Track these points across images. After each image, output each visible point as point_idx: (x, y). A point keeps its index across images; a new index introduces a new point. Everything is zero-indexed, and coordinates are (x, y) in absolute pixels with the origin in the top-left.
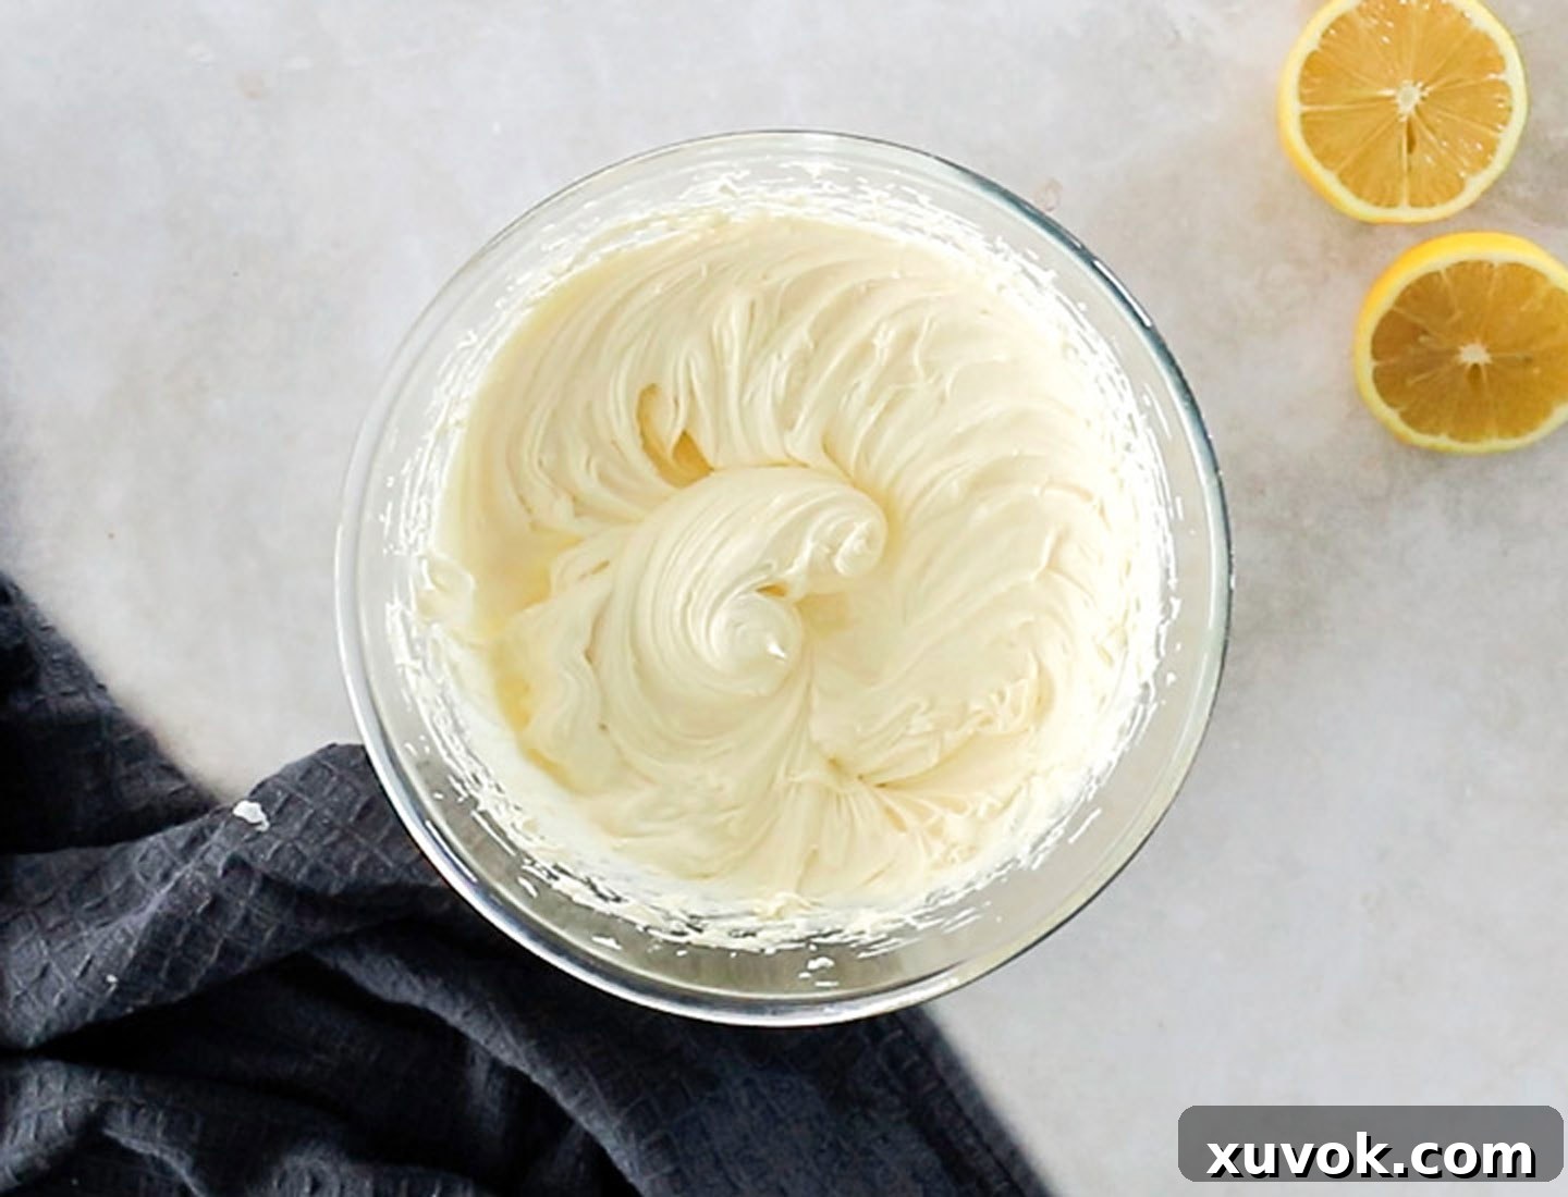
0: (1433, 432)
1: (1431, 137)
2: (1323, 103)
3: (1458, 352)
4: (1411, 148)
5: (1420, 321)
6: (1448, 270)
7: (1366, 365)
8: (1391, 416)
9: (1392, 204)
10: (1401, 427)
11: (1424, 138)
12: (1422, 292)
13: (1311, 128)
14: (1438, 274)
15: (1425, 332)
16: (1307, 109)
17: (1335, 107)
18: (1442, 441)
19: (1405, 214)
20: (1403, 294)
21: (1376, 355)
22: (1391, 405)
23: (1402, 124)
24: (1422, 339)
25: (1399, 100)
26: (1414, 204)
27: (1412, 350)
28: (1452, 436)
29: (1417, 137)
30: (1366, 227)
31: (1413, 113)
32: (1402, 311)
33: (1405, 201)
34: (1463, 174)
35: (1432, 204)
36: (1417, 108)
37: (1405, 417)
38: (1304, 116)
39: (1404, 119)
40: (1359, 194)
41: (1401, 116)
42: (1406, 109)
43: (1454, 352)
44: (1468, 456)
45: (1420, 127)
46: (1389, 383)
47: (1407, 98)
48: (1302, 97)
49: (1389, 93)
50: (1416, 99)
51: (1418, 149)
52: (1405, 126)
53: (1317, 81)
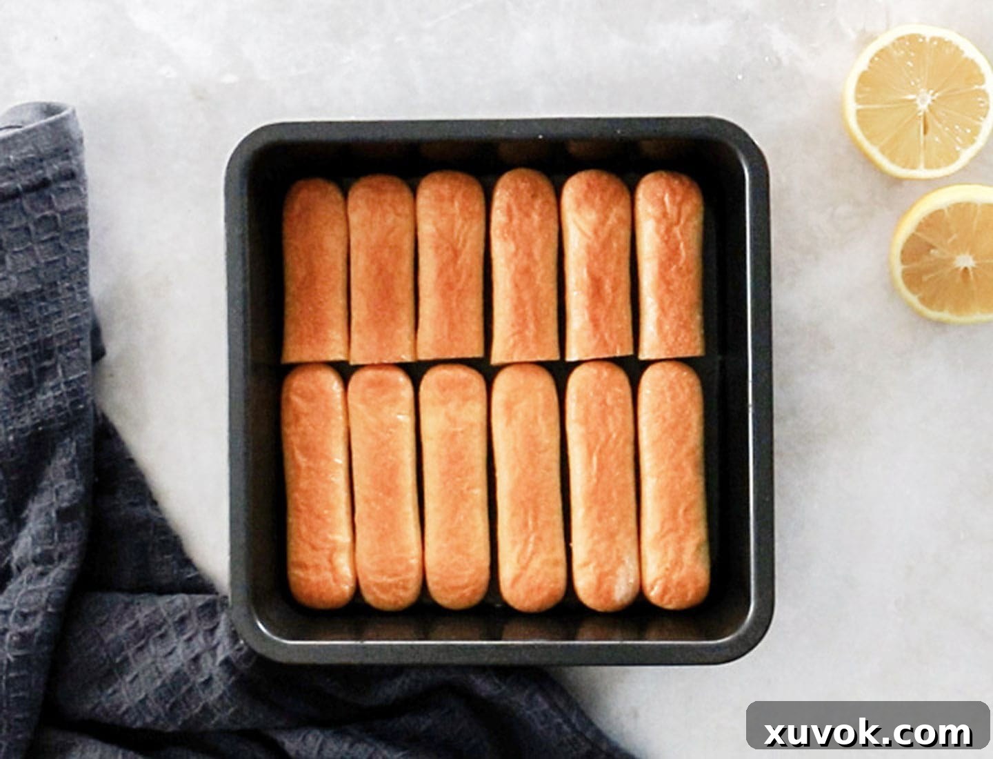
0: (941, 310)
1: (938, 125)
2: (868, 103)
3: (955, 260)
4: (925, 132)
5: (930, 240)
6: (949, 208)
7: (897, 267)
8: (914, 299)
9: (913, 168)
10: (919, 306)
11: (934, 125)
12: (933, 222)
13: (862, 118)
14: (943, 211)
15: (934, 248)
16: (860, 107)
17: (877, 106)
18: (946, 315)
19: (922, 173)
20: (920, 224)
21: (903, 261)
22: (914, 293)
23: (920, 117)
24: (932, 251)
25: (918, 102)
26: (928, 166)
27: (926, 258)
28: (952, 313)
29: (930, 126)
30: (897, 181)
31: (927, 111)
32: (919, 234)
33: (922, 166)
34: (958, 148)
35: (939, 167)
36: (929, 106)
37: (923, 300)
38: (858, 111)
39: (921, 114)
40: (893, 160)
41: (920, 111)
42: (923, 107)
43: (952, 260)
44: (963, 325)
45: (930, 117)
46: (913, 279)
47: (923, 100)
48: (858, 100)
49: (911, 97)
50: (929, 101)
51: (930, 132)
52: (922, 118)
53: (868, 89)
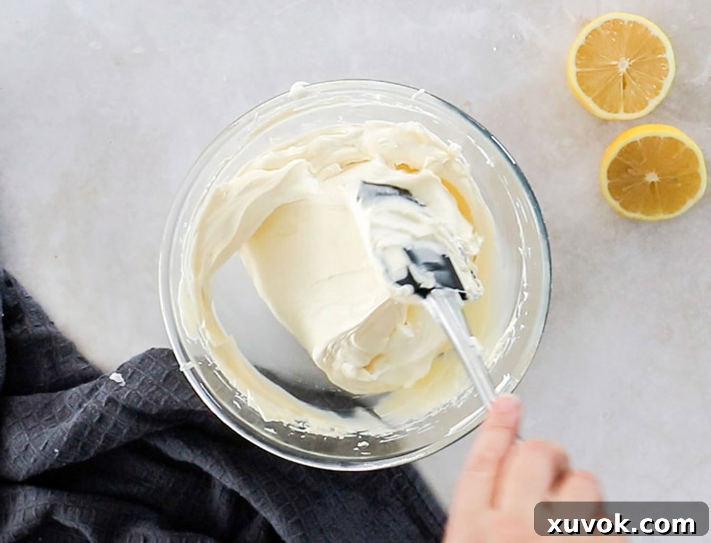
0: (635, 212)
1: (634, 83)
2: (586, 67)
3: (645, 176)
4: (624, 88)
5: (628, 163)
6: (641, 140)
7: (605, 182)
8: (616, 204)
9: (616, 112)
10: (621, 210)
11: (630, 83)
12: (629, 150)
13: (580, 77)
14: (636, 142)
15: (630, 168)
16: (579, 70)
17: (591, 69)
18: (638, 215)
19: (622, 116)
20: (621, 151)
21: (609, 178)
22: (616, 200)
23: (621, 77)
24: (629, 171)
25: (619, 66)
26: (626, 111)
27: (625, 175)
28: (642, 213)
29: (628, 83)
30: (605, 121)
31: (625, 72)
32: (621, 159)
33: (622, 110)
34: (647, 98)
35: (634, 112)
36: (627, 69)
37: (622, 205)
38: (578, 73)
39: (621, 75)
40: (602, 107)
41: (620, 73)
42: (622, 70)
43: (643, 176)
44: (651, 222)
45: (628, 77)
46: (615, 190)
47: (623, 65)
48: (577, 65)
49: (615, 63)
50: (627, 66)
51: (627, 87)
52: (622, 78)
53: (583, 58)
